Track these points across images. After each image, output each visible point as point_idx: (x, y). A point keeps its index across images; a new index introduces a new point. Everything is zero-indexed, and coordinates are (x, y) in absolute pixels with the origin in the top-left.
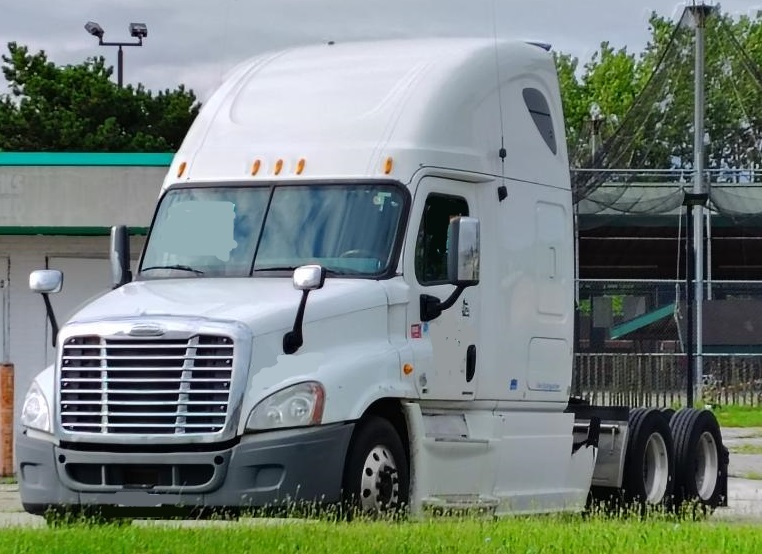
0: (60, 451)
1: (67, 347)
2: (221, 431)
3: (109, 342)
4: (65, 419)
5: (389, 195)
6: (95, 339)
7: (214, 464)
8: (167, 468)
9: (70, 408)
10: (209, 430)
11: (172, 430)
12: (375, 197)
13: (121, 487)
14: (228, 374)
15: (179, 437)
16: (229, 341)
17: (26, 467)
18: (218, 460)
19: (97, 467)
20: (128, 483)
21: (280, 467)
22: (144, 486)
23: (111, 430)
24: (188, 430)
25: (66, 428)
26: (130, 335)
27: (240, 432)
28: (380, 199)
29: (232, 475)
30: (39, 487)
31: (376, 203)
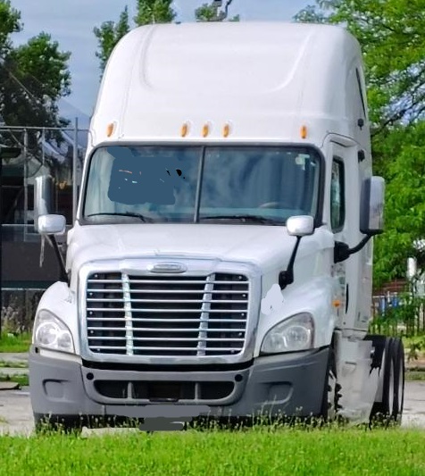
0: (86, 370)
1: (90, 281)
2: (240, 354)
3: (131, 277)
4: (91, 342)
5: (308, 156)
6: (118, 275)
7: (234, 381)
8: (190, 385)
9: (96, 333)
10: (229, 353)
11: (194, 353)
12: (296, 159)
13: (148, 400)
14: (245, 306)
15: (200, 358)
16: (244, 278)
17: (47, 384)
18: (238, 378)
19: (124, 384)
20: (155, 396)
21: (288, 384)
22: (169, 399)
23: (136, 352)
24: (208, 353)
25: (92, 350)
26: (152, 272)
27: (256, 354)
28: (301, 160)
29: (250, 391)
30: (64, 400)
31: (298, 163)
